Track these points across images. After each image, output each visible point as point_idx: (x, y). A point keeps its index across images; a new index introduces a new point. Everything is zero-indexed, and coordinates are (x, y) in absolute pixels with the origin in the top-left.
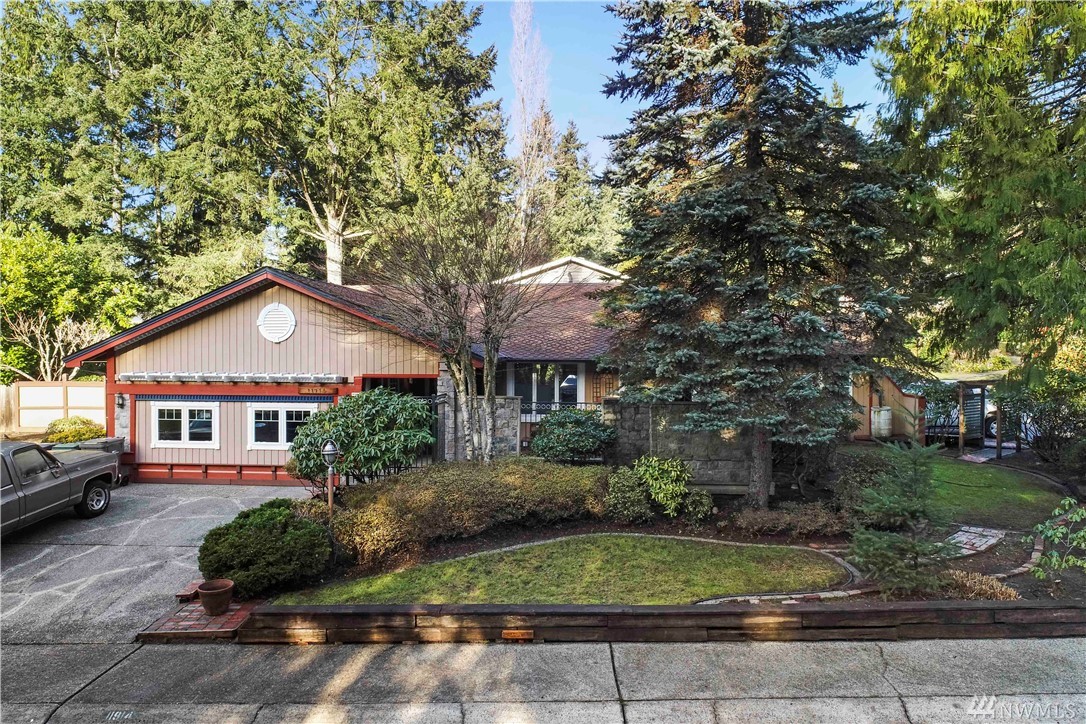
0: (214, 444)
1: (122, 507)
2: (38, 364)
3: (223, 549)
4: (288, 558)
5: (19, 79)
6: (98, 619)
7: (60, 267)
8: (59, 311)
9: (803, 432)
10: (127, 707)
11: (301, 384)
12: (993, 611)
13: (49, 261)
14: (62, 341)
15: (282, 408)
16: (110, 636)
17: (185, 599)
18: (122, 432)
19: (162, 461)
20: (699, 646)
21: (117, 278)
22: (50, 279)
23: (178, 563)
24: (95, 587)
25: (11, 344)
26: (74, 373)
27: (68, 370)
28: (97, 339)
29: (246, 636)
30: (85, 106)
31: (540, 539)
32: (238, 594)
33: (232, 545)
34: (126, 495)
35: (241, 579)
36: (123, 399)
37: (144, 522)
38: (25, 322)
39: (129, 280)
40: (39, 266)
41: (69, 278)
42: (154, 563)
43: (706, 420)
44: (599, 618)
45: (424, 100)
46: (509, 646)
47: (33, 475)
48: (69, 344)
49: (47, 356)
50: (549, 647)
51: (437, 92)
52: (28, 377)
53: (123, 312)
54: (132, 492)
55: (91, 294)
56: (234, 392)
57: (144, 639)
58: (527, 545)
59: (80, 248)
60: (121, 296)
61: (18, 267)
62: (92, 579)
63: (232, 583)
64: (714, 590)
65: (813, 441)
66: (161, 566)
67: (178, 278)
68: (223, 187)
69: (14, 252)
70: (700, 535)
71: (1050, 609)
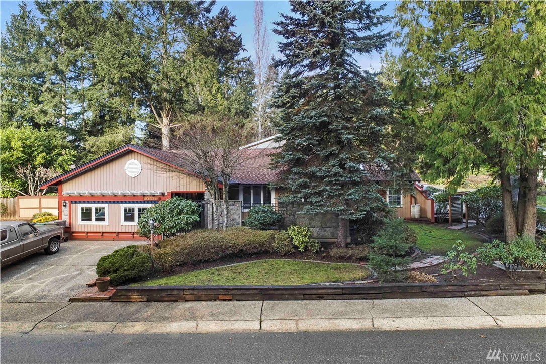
0: (106, 223)
1: (65, 250)
2: (27, 188)
3: (106, 264)
4: (133, 268)
5: (18, 55)
6: (54, 293)
7: (37, 143)
8: (37, 163)
9: (352, 214)
10: (65, 323)
11: (144, 195)
12: (422, 287)
13: (33, 139)
14: (39, 177)
15: (136, 206)
16: (59, 299)
17: (90, 286)
18: (65, 217)
19: (83, 231)
20: (300, 301)
21: (64, 147)
22: (33, 149)
23: (88, 272)
24: (53, 282)
25: (15, 179)
26: (44, 192)
27: (41, 191)
28: (54, 176)
29: (114, 299)
30: (49, 68)
31: (244, 261)
32: (111, 283)
33: (110, 263)
34: (67, 245)
35: (113, 277)
36: (65, 202)
37: (74, 256)
38: (21, 168)
39: (69, 148)
40: (28, 142)
41: (42, 148)
42: (78, 272)
43: (311, 209)
44: (259, 290)
45: (205, 63)
46: (222, 302)
47: (26, 235)
48: (42, 178)
49: (32, 184)
50: (238, 302)
51: (211, 59)
52: (23, 194)
53: (67, 163)
54: (69, 244)
55: (52, 155)
56: (115, 199)
57: (73, 300)
58: (238, 264)
59: (46, 134)
60: (65, 156)
61: (18, 143)
62: (52, 279)
63: (109, 278)
64: (312, 280)
65: (356, 217)
66: (81, 274)
67: (92, 147)
68: (113, 104)
69: (16, 136)
70: (314, 259)
71: (445, 286)
